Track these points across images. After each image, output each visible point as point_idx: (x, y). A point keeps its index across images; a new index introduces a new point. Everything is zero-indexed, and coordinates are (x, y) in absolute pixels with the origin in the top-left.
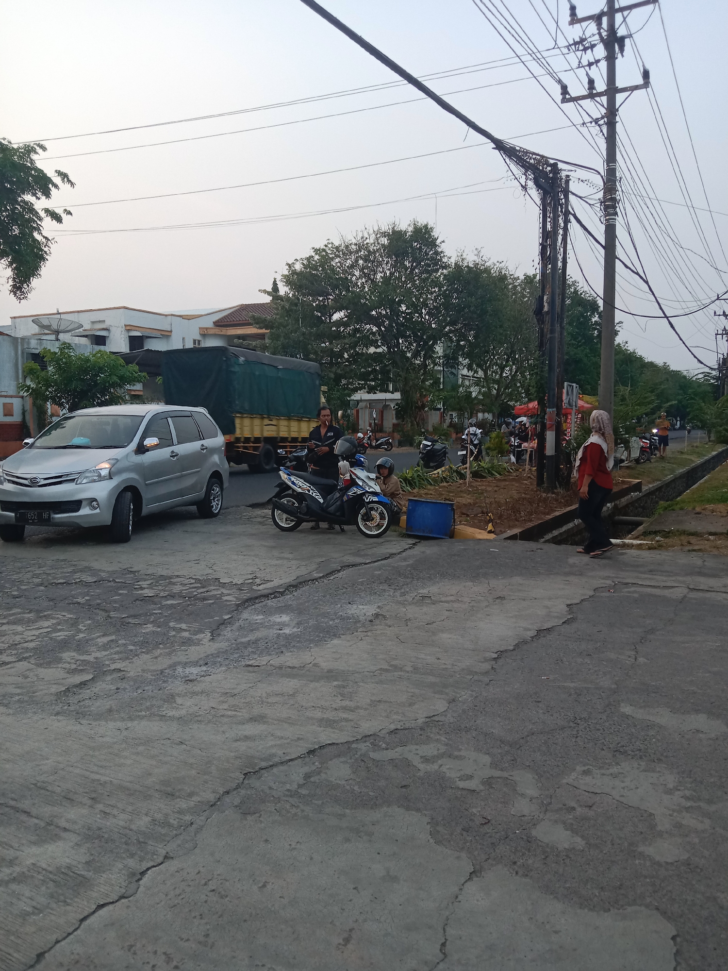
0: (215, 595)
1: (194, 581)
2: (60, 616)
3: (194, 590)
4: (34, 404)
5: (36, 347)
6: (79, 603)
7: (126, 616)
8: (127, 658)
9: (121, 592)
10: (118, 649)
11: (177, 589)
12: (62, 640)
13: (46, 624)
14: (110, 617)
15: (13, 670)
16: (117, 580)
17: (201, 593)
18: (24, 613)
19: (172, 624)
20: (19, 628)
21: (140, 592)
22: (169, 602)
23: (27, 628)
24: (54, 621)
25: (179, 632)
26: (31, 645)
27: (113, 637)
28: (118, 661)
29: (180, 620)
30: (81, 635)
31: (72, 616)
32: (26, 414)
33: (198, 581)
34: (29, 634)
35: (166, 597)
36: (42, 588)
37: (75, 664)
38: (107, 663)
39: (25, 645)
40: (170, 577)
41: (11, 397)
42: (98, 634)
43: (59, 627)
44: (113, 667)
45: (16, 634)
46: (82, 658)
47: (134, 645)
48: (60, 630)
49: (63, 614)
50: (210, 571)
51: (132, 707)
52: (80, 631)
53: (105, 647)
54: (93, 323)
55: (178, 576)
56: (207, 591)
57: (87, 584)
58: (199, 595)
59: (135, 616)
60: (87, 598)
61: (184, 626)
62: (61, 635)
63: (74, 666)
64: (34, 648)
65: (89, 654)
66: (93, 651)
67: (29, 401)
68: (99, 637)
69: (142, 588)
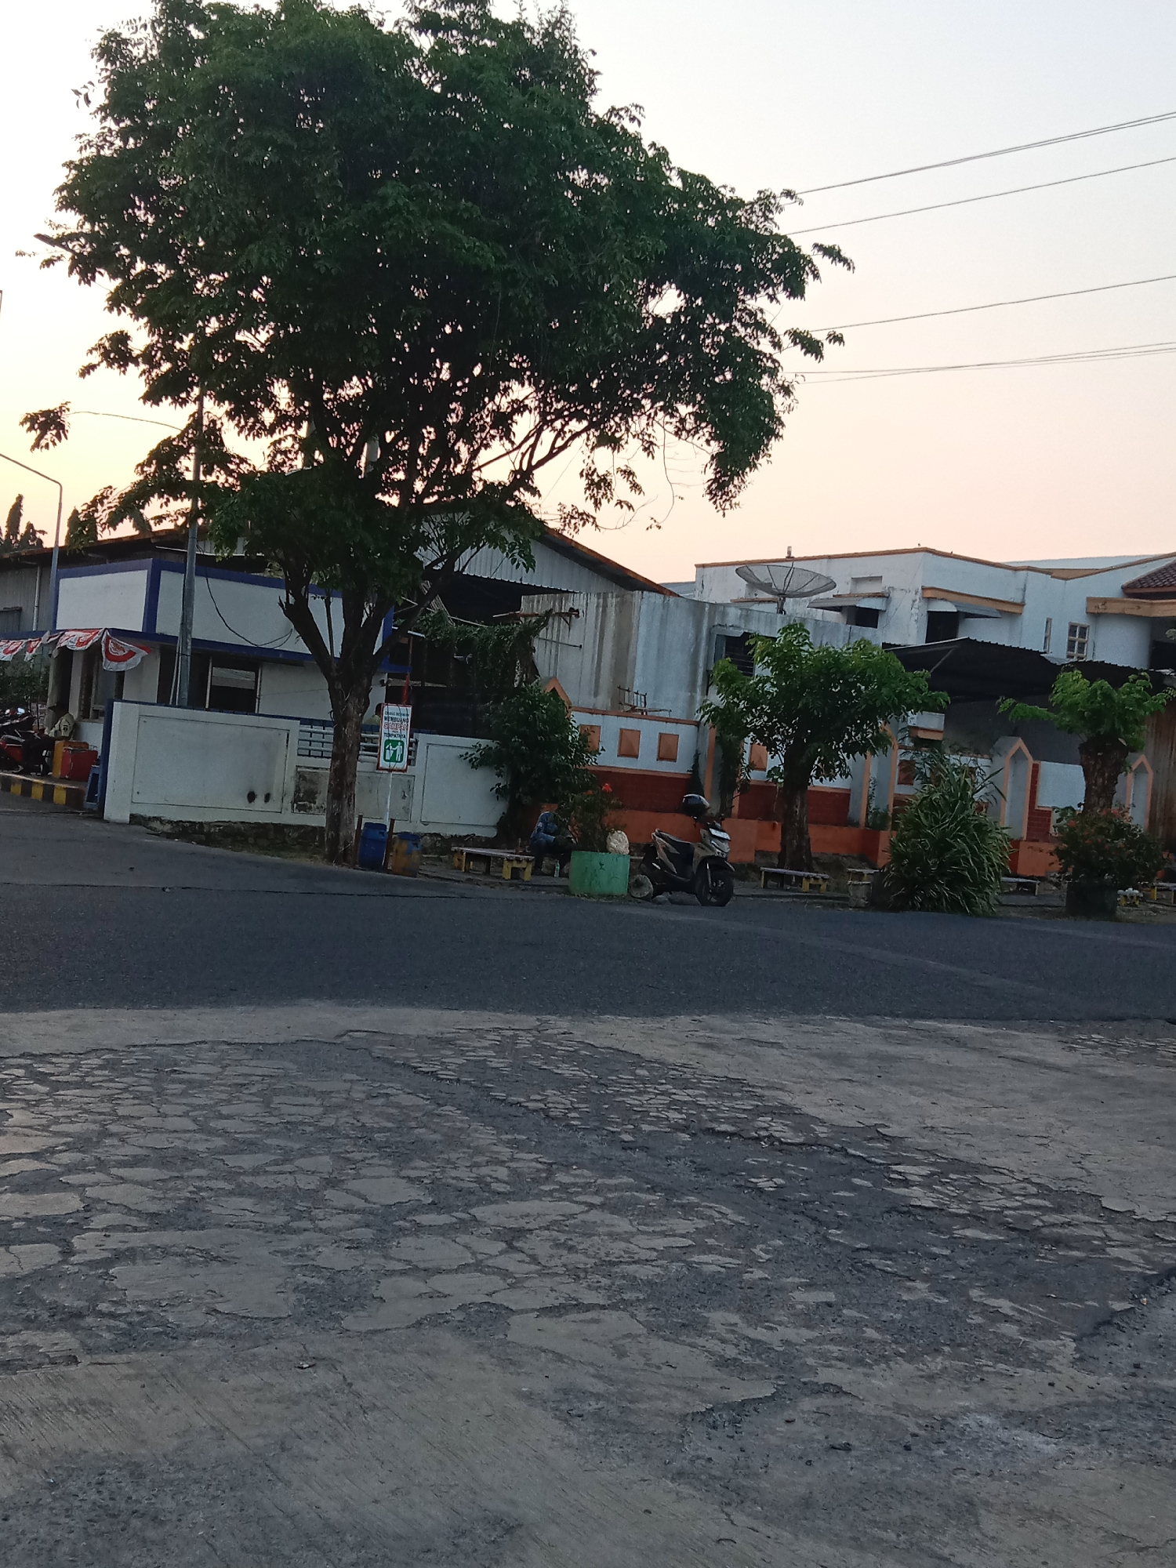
0: (1089, 1239)
1: (1033, 1190)
2: (717, 1215)
3: (1033, 1213)
4: (719, 740)
5: (737, 623)
6: (761, 1191)
7: (865, 1245)
8: (861, 1362)
9: (857, 1181)
10: (839, 1330)
11: (991, 1202)
12: (713, 1275)
13: (683, 1225)
14: (828, 1241)
15: (594, 1327)
16: (851, 1151)
17: (1054, 1225)
18: (640, 1190)
19: (975, 1293)
20: (623, 1225)
21: (903, 1191)
22: (969, 1233)
23: (641, 1228)
24: (701, 1224)
25: (993, 1321)
26: (644, 1272)
27: (831, 1297)
28: (839, 1364)
29: (996, 1287)
30: (758, 1274)
31: (740, 1219)
32: (701, 760)
33: (1044, 1191)
34: (643, 1245)
35: (963, 1216)
36: (686, 1137)
37: (737, 1346)
38: (811, 1361)
39: (631, 1269)
40: (977, 1168)
41: (677, 721)
42: (797, 1280)
43: (710, 1241)
44: (825, 1376)
45: (614, 1236)
46: (752, 1333)
47: (877, 1329)
48: (710, 1250)
49: (724, 1209)
50: (1075, 1172)
51: (864, 1510)
52: (754, 1261)
53: (809, 1318)
54: (857, 581)
55: (994, 1170)
56: (1069, 1224)
57: (783, 1147)
58: (1046, 1231)
59: (887, 1253)
60: (780, 1181)
61: (1005, 1305)
62: (711, 1263)
63: (731, 1352)
64: (650, 1283)
65: (771, 1328)
66: (780, 1323)
67: (710, 733)
68: (797, 1287)
69: (906, 1183)
